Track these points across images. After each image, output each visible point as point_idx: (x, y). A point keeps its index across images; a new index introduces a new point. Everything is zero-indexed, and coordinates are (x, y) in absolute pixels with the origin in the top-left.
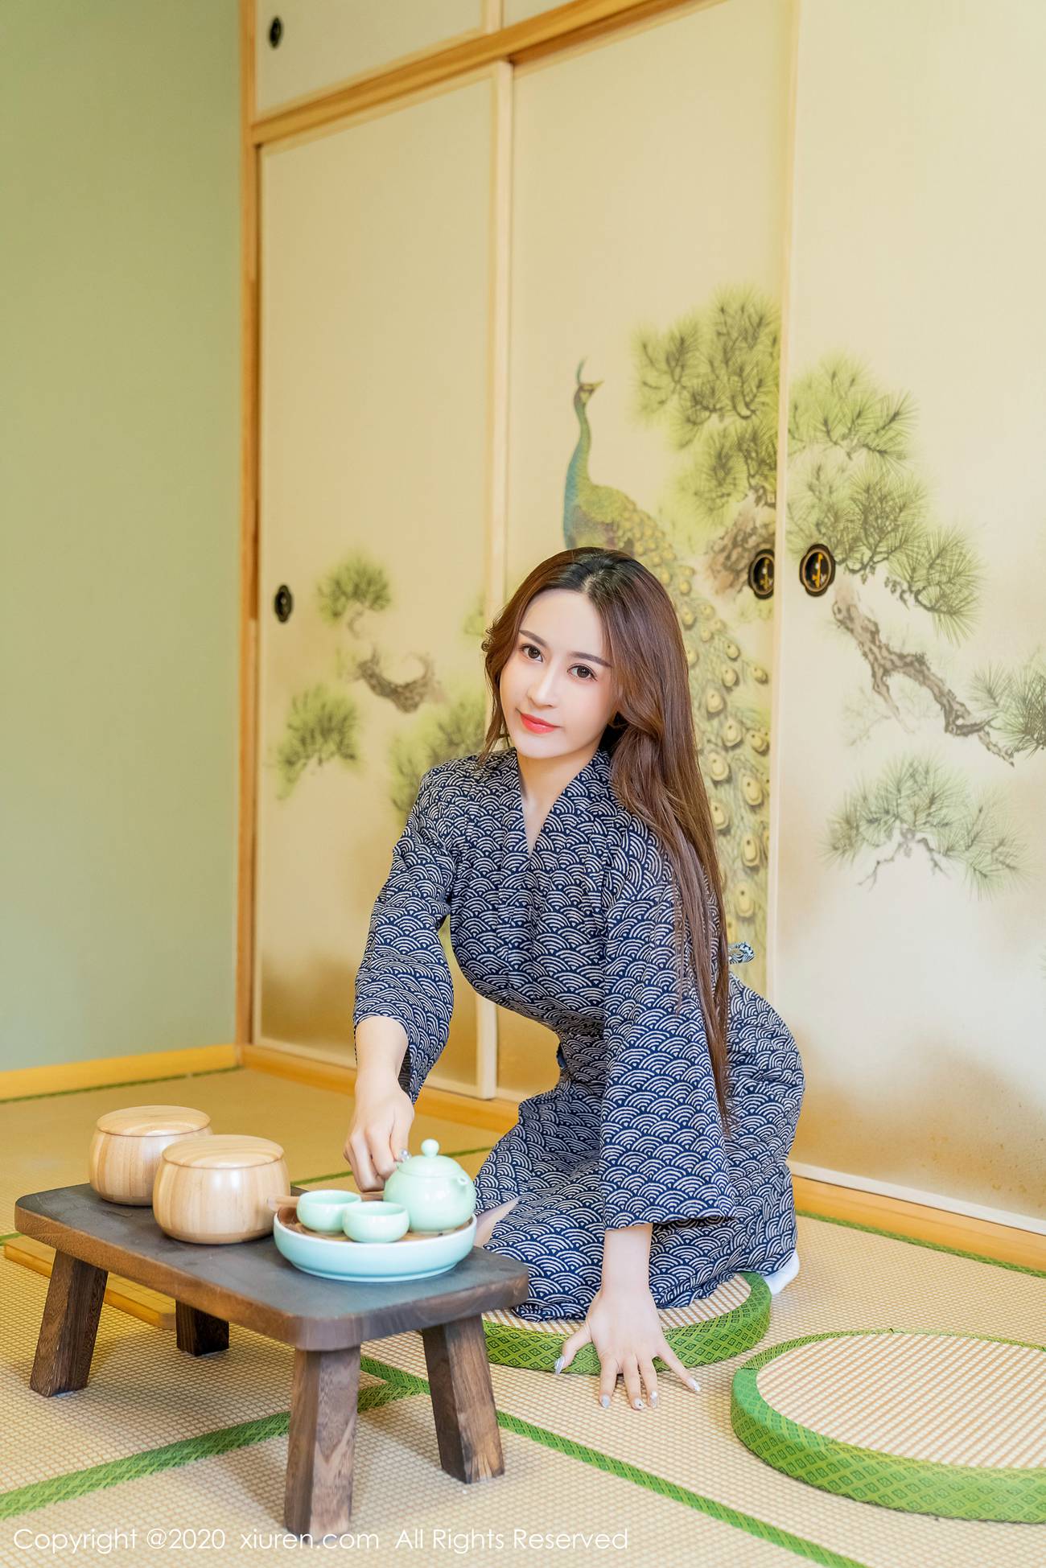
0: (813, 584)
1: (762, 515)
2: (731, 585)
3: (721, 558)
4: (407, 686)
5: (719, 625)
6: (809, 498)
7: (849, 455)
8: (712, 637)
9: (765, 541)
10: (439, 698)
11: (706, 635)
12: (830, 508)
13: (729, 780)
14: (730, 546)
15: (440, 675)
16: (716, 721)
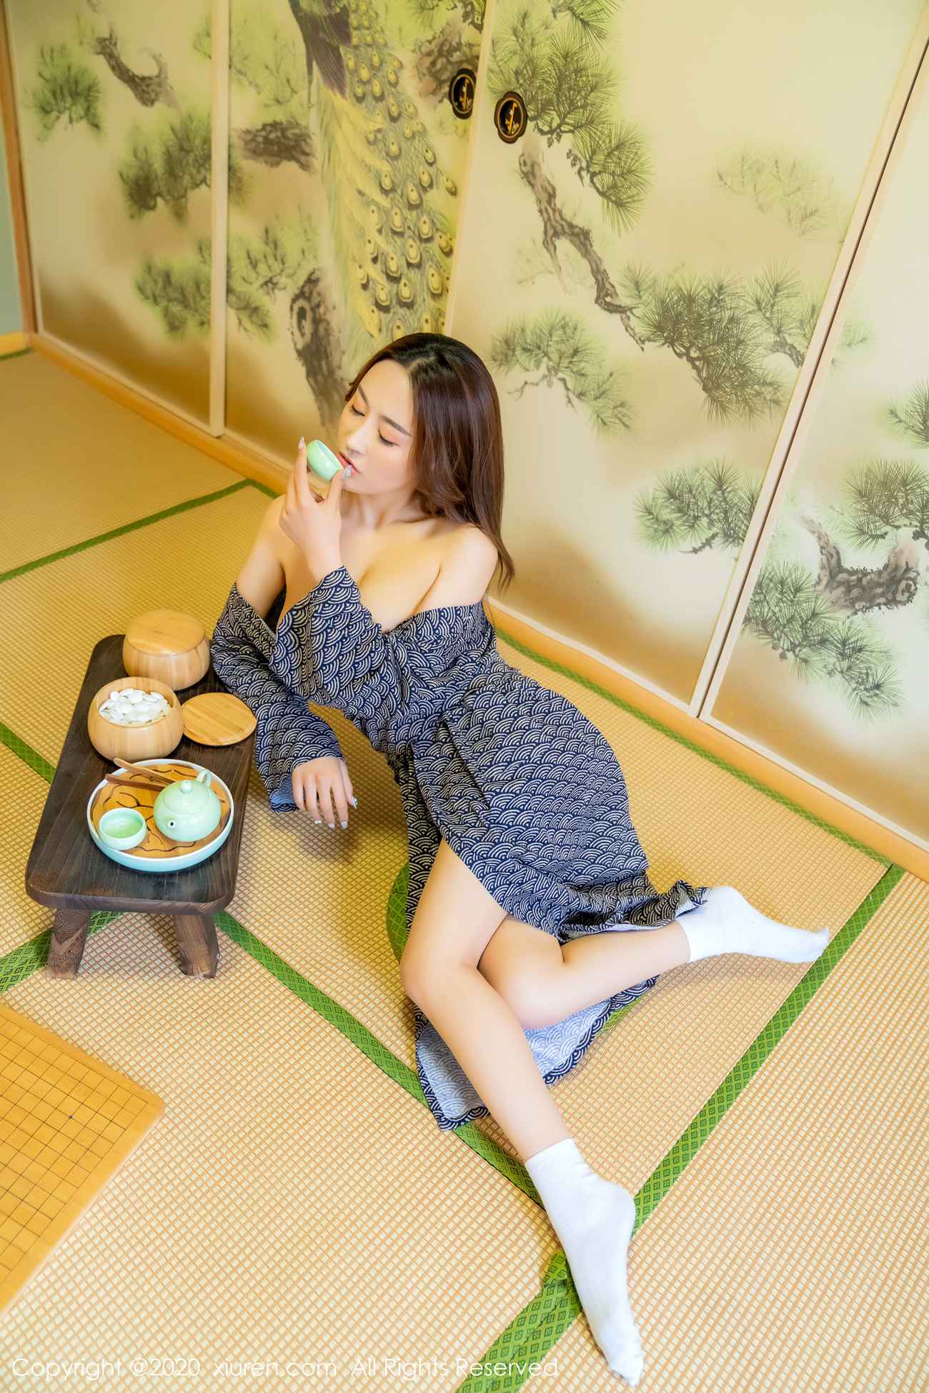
0: (506, 130)
1: (468, 33)
2: (434, 93)
3: (428, 61)
4: (143, 79)
5: (419, 127)
6: (511, 43)
7: (554, 12)
8: (413, 137)
9: (468, 61)
10: (172, 103)
11: (408, 133)
12: (531, 61)
13: (419, 266)
14: (436, 53)
15: (175, 79)
16: (414, 213)
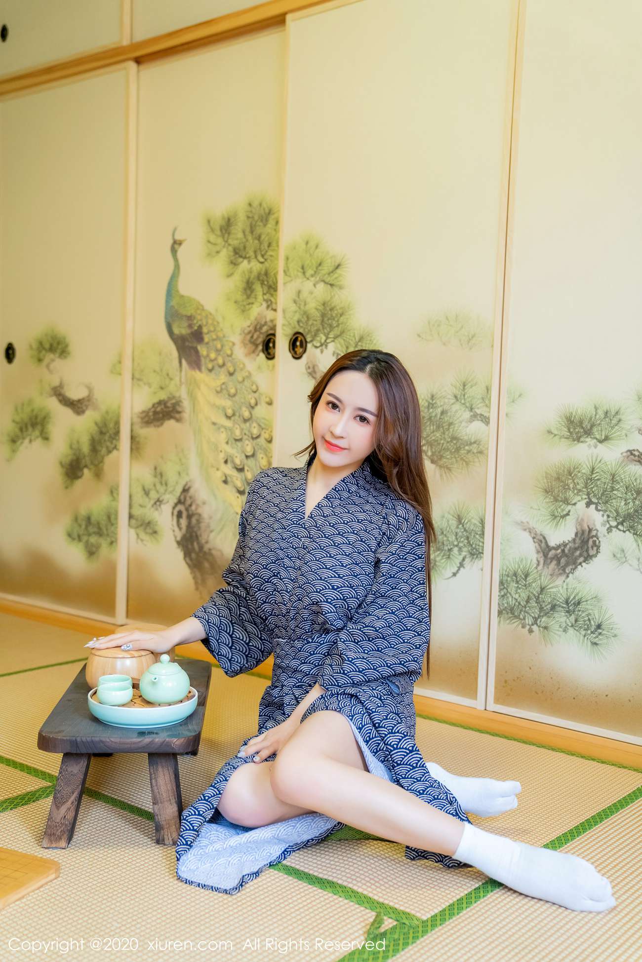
0: (296, 353)
1: (270, 315)
2: (254, 352)
3: (248, 337)
4: (79, 401)
5: (247, 374)
6: (294, 307)
7: (315, 285)
8: (244, 380)
9: (271, 329)
10: (96, 408)
11: (240, 379)
12: (305, 313)
13: (253, 455)
14: (253, 331)
15: (98, 395)
16: (248, 424)
